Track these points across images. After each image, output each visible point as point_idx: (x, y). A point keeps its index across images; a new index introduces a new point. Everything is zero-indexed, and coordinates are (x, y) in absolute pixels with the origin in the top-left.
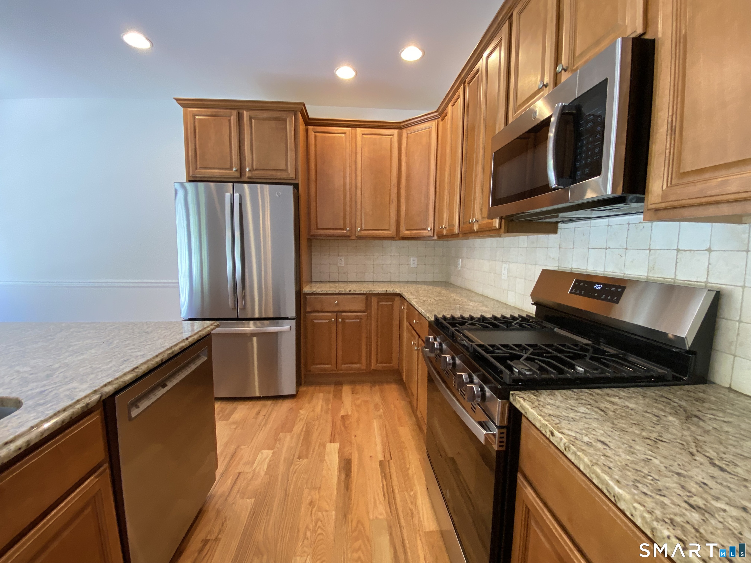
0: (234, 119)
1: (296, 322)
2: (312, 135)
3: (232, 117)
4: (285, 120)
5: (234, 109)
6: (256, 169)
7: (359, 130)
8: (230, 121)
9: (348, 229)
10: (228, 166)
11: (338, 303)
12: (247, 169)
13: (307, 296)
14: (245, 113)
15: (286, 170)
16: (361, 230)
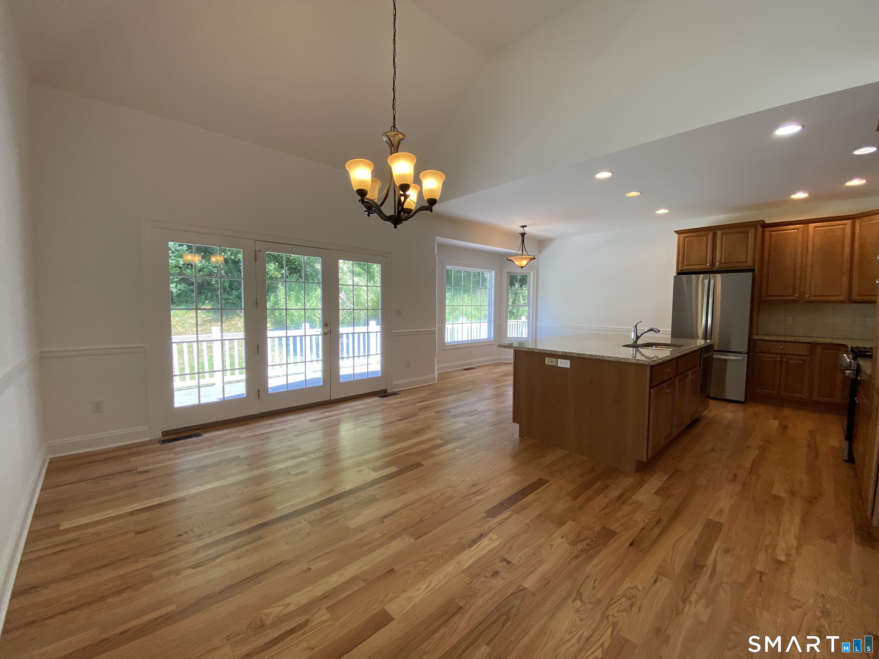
0: (710, 237)
1: (748, 355)
2: (767, 234)
3: (709, 236)
4: (747, 232)
5: (710, 231)
6: (724, 263)
7: (811, 225)
8: (707, 238)
9: (796, 295)
10: (704, 263)
11: (783, 348)
12: (717, 264)
13: (756, 341)
14: (718, 232)
15: (746, 262)
16: (810, 296)
